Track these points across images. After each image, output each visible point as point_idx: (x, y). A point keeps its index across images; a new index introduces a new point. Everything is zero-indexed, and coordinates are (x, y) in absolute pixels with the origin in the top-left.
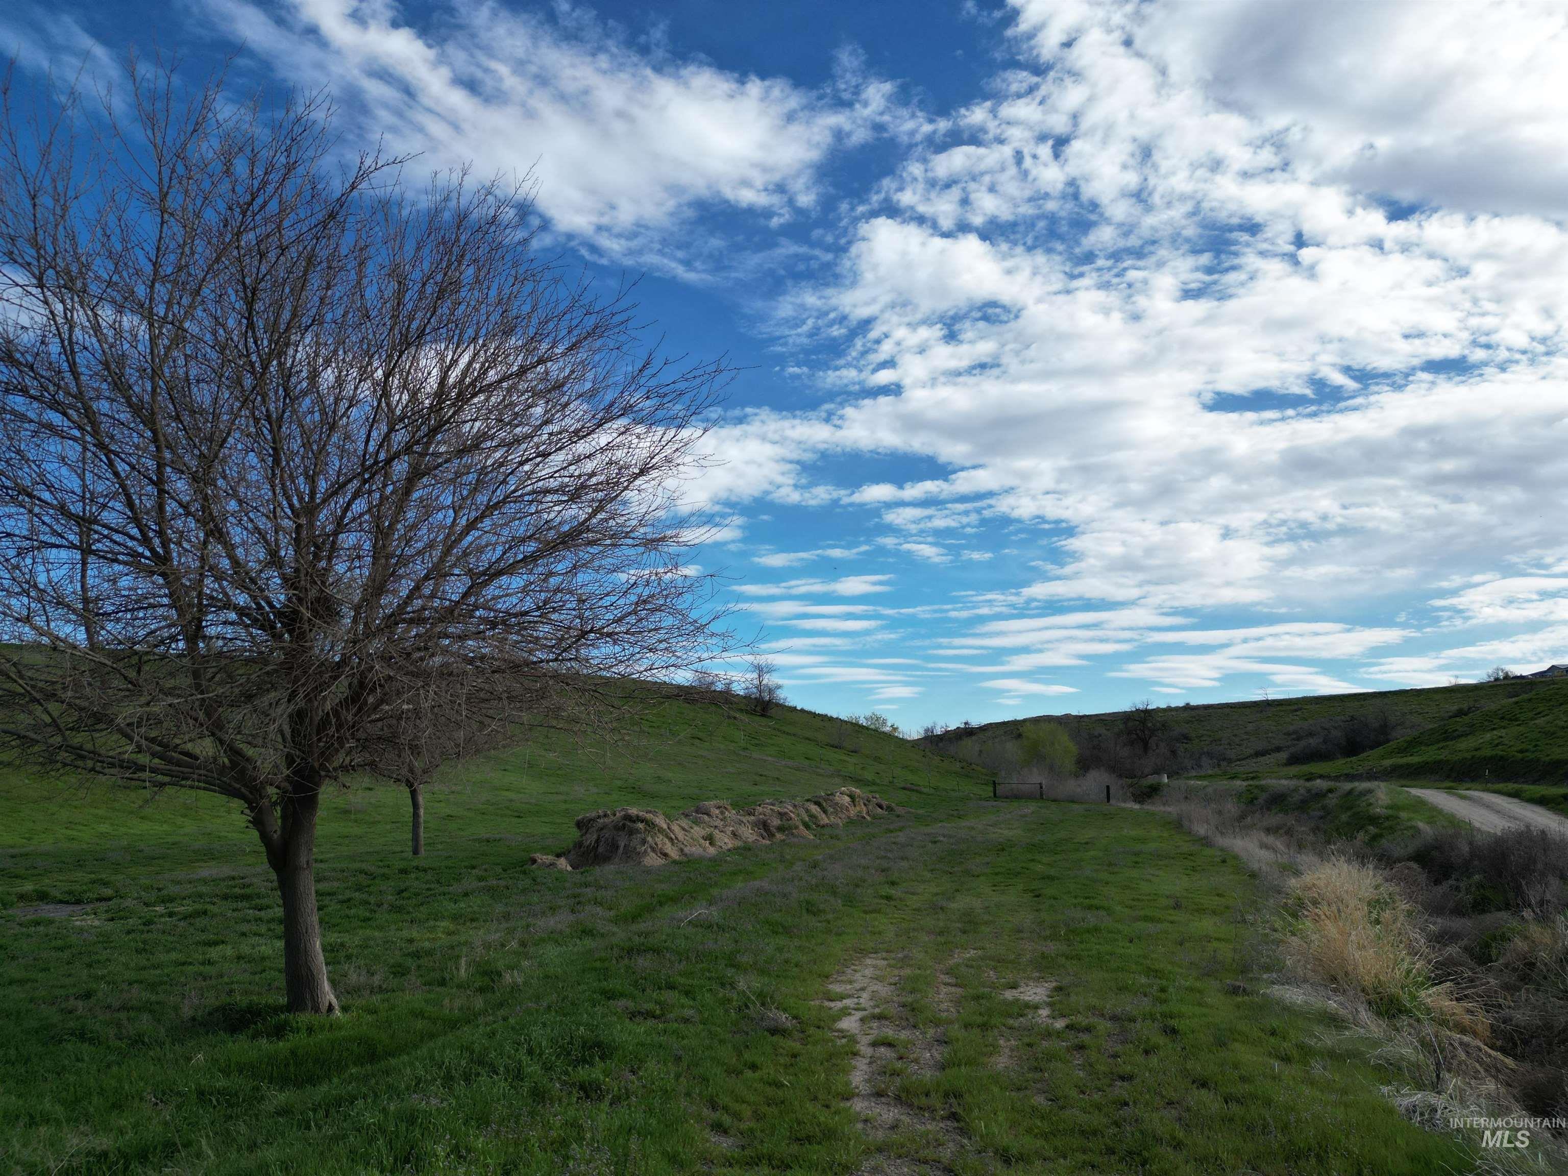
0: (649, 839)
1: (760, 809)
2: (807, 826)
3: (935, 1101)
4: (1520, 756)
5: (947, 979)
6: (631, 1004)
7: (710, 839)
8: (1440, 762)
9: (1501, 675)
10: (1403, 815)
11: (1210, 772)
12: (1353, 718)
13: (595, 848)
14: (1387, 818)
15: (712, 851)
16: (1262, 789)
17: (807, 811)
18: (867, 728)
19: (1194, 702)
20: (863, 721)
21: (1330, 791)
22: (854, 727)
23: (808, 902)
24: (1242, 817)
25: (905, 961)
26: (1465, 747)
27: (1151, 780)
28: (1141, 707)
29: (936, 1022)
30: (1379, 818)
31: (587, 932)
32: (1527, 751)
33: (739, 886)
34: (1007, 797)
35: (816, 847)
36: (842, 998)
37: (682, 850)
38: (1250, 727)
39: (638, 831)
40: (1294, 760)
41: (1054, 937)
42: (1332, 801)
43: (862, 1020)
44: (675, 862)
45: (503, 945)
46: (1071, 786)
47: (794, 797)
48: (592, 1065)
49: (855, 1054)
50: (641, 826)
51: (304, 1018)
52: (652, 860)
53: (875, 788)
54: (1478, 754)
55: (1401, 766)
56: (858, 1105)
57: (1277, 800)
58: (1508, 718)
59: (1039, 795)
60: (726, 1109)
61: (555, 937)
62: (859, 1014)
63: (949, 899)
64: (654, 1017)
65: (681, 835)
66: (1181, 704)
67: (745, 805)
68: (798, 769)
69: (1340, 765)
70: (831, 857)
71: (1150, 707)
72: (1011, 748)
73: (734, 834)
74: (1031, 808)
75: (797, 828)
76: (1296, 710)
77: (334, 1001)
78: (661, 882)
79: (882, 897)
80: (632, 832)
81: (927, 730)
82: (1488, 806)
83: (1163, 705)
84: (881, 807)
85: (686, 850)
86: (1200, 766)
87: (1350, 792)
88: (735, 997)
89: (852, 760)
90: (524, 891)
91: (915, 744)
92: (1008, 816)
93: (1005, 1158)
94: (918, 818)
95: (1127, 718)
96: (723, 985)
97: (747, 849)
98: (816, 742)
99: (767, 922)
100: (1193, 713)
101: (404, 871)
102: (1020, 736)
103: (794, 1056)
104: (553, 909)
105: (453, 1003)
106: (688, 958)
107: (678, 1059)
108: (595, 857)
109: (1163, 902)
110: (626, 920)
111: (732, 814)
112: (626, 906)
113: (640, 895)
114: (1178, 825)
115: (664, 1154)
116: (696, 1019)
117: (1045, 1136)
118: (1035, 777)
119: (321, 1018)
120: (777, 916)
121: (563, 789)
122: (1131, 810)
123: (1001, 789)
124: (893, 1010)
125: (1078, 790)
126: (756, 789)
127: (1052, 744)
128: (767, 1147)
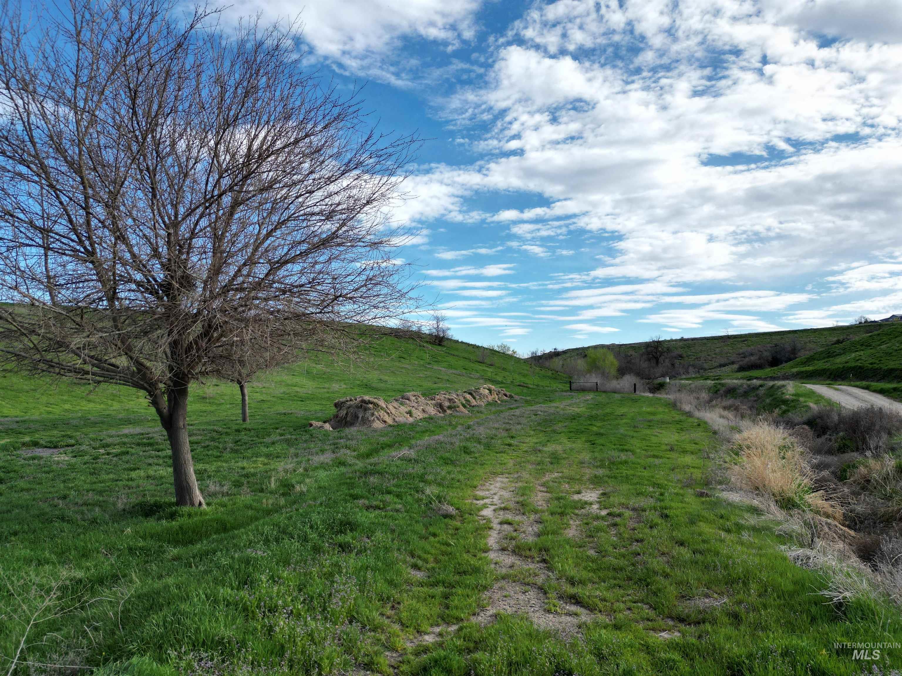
0: (376, 413)
1: (438, 397)
2: (464, 406)
3: (534, 553)
4: (871, 366)
5: (541, 488)
6: (367, 502)
7: (410, 413)
8: (824, 369)
9: (863, 321)
10: (802, 399)
11: (693, 376)
12: (776, 345)
13: (345, 418)
14: (793, 401)
15: (411, 420)
16: (723, 385)
17: (464, 398)
18: (499, 352)
19: (686, 337)
20: (496, 348)
21: (761, 386)
22: (492, 352)
23: (465, 447)
24: (711, 401)
25: (519, 479)
26: (839, 361)
27: (660, 380)
28: (656, 339)
29: (536, 512)
30: (788, 401)
31: (342, 464)
32: (875, 363)
33: (427, 439)
34: (577, 390)
35: (469, 418)
36: (483, 498)
37: (394, 419)
38: (717, 350)
39: (369, 409)
40: (742, 369)
41: (602, 466)
42: (762, 391)
43: (494, 510)
44: (390, 426)
45: (295, 471)
46: (614, 384)
47: (456, 390)
48: (345, 534)
49: (490, 528)
50: (371, 406)
51: (186, 509)
52: (378, 425)
53: (503, 385)
54: (849, 365)
55: (802, 372)
56: (492, 555)
57: (731, 392)
58: (865, 345)
59: (596, 389)
60: (419, 557)
61: (323, 466)
62: (493, 507)
63: (543, 446)
64: (380, 509)
65: (393, 411)
66: (679, 337)
67: (429, 394)
68: (459, 375)
69: (768, 371)
70: (478, 423)
71: (661, 340)
72: (581, 363)
73: (424, 411)
74: (590, 396)
75: (458, 407)
76: (744, 341)
77: (202, 500)
78: (383, 436)
79: (506, 445)
80: (366, 409)
81: (533, 353)
82: (850, 394)
83: (668, 339)
84: (506, 395)
85: (397, 419)
86: (688, 373)
87: (773, 386)
88: (424, 498)
89: (491, 370)
90: (306, 441)
91: (526, 361)
92: (578, 401)
93: (572, 582)
94: (527, 401)
95: (647, 345)
96: (417, 492)
97: (431, 419)
98: (470, 360)
99: (442, 458)
100: (685, 343)
101: (238, 431)
102: (586, 356)
103: (457, 529)
104: (323, 451)
105: (268, 502)
106: (398, 477)
107: (393, 531)
108: (346, 422)
109: (664, 447)
110: (363, 457)
111: (422, 399)
112: (363, 449)
113: (371, 444)
114: (674, 405)
115: (386, 580)
116: (403, 510)
117: (594, 571)
118: (594, 379)
119: (195, 509)
120: (447, 455)
121: (327, 385)
122: (648, 397)
123: (574, 386)
124: (511, 505)
125: (618, 386)
126: (435, 386)
127: (604, 360)
128: (442, 577)
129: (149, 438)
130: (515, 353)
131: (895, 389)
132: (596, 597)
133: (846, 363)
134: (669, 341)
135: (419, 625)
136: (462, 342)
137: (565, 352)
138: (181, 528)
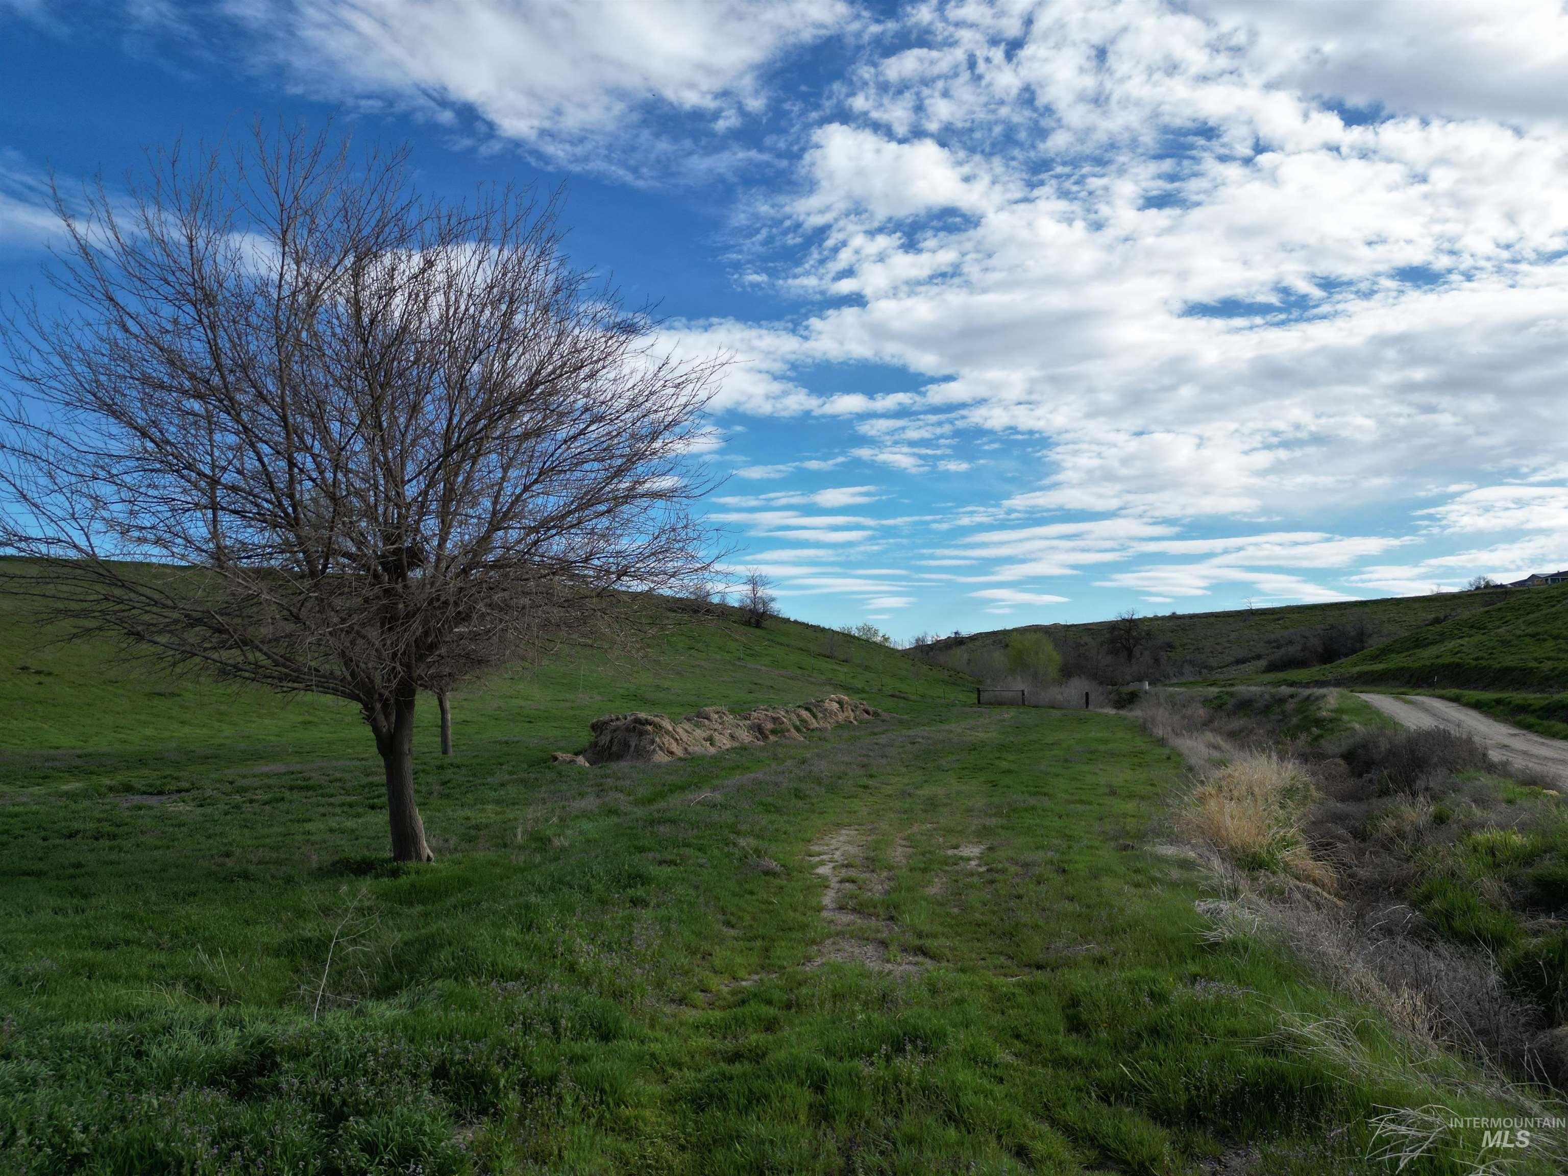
0: (657, 739)
1: (755, 714)
2: (798, 729)
3: (881, 910)
4: (1474, 663)
5: (904, 843)
6: (658, 856)
7: (710, 739)
8: (1402, 669)
9: (1483, 583)
10: (1345, 717)
11: (1191, 679)
12: (1332, 627)
13: (610, 748)
14: (1331, 721)
15: (712, 750)
16: (1231, 695)
17: (798, 716)
18: (858, 639)
19: (1180, 611)
20: (855, 632)
21: (1292, 696)
22: (846, 638)
23: (796, 789)
24: (1207, 721)
25: (873, 830)
26: (1427, 655)
27: (1133, 687)
28: (1127, 617)
29: (890, 868)
30: (1324, 720)
31: (613, 812)
32: (1482, 658)
33: (737, 778)
34: (991, 704)
35: (806, 747)
36: (819, 854)
37: (686, 749)
38: (1233, 636)
39: (647, 732)
40: (1273, 667)
41: (998, 814)
42: (1290, 706)
43: (834, 868)
44: (680, 759)
45: (547, 821)
46: (1055, 693)
47: (786, 704)
48: (636, 888)
49: (827, 887)
50: (649, 728)
51: (412, 864)
52: (661, 758)
53: (864, 695)
54: (1440, 661)
55: (1367, 673)
56: (825, 914)
57: (1245, 706)
58: (1476, 626)
59: (1022, 702)
60: (732, 914)
61: (585, 814)
62: (832, 865)
63: (917, 788)
64: (676, 865)
65: (684, 736)
66: (1167, 613)
67: (740, 710)
68: (791, 678)
69: (1315, 672)
70: (818, 755)
71: (1135, 617)
72: (999, 658)
73: (732, 737)
74: (1009, 714)
75: (788, 731)
76: (1279, 619)
77: (431, 854)
78: (671, 774)
79: (860, 786)
80: (642, 734)
81: (918, 640)
82: (1426, 710)
83: (1150, 615)
84: (867, 712)
85: (690, 749)
86: (1182, 674)
87: (1308, 697)
88: (737, 851)
89: (844, 669)
90: (553, 781)
91: (905, 653)
92: (987, 721)
93: (920, 936)
94: (901, 722)
95: (1113, 628)
96: (727, 845)
97: (744, 748)
98: (808, 651)
99: (762, 804)
100: (1178, 622)
101: (441, 767)
102: (1007, 646)
103: (781, 888)
104: (582, 795)
105: (519, 859)
106: (698, 827)
107: (697, 887)
108: (610, 754)
109: (1101, 790)
110: (643, 804)
111: (729, 718)
112: (642, 792)
113: (654, 785)
114: (1143, 728)
115: (693, 932)
116: (709, 865)
117: (951, 926)
118: (1019, 685)
119: (423, 865)
120: (770, 799)
121: (569, 696)
122: (1106, 715)
123: (985, 696)
124: (858, 862)
125: (1060, 697)
126: (750, 697)
127: (1037, 653)
128: (761, 931)
129: (305, 779)
130: (886, 639)
131: (1498, 702)
132: (946, 947)
133: (1438, 657)
134: (1150, 619)
135: (735, 972)
136: (796, 622)
137: (974, 638)
138: (413, 886)
